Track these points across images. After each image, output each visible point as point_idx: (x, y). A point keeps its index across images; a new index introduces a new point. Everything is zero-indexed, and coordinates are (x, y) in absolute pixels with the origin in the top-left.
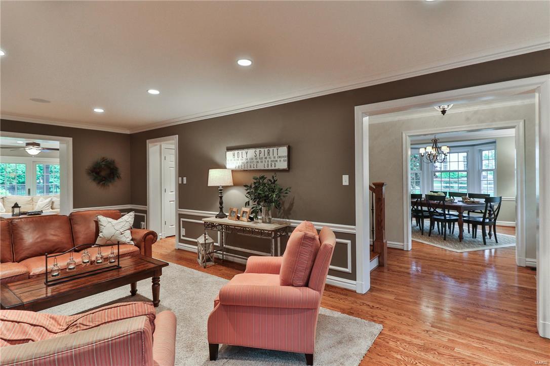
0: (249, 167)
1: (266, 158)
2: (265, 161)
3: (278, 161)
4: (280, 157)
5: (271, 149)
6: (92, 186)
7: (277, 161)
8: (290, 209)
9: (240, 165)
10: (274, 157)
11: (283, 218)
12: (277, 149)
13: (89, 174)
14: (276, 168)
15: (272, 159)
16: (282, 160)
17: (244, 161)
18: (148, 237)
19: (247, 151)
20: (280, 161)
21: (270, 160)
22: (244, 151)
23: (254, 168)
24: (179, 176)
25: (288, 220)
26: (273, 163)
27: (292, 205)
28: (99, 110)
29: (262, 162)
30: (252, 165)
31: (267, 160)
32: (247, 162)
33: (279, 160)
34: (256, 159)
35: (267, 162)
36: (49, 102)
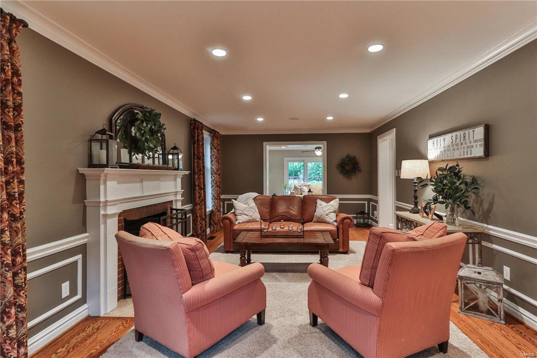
0: (446, 156)
1: (462, 144)
2: (461, 147)
3: (474, 146)
4: (476, 141)
5: (467, 132)
6: (340, 178)
7: (472, 146)
8: (489, 210)
9: (439, 154)
10: (470, 142)
11: (482, 223)
12: (474, 131)
13: (337, 168)
14: (473, 156)
15: (468, 144)
16: (478, 145)
17: (442, 149)
18: (345, 221)
19: (444, 137)
20: (476, 145)
21: (466, 146)
22: (442, 138)
23: (451, 157)
24: (396, 169)
25: (485, 225)
26: (469, 150)
27: (491, 204)
28: (330, 118)
29: (458, 149)
30: (449, 153)
31: (462, 146)
32: (445, 151)
33: (474, 144)
34: (453, 146)
35: (463, 148)
36: (298, 119)
